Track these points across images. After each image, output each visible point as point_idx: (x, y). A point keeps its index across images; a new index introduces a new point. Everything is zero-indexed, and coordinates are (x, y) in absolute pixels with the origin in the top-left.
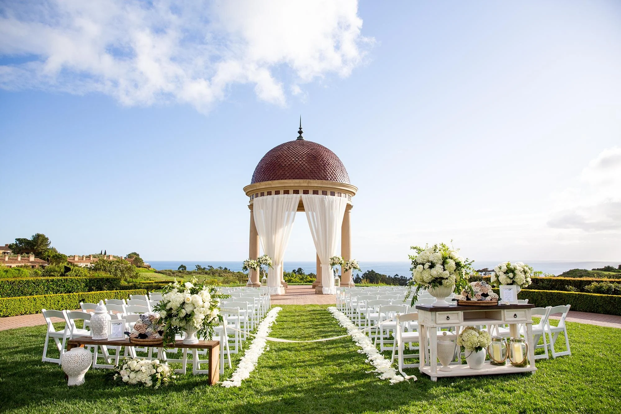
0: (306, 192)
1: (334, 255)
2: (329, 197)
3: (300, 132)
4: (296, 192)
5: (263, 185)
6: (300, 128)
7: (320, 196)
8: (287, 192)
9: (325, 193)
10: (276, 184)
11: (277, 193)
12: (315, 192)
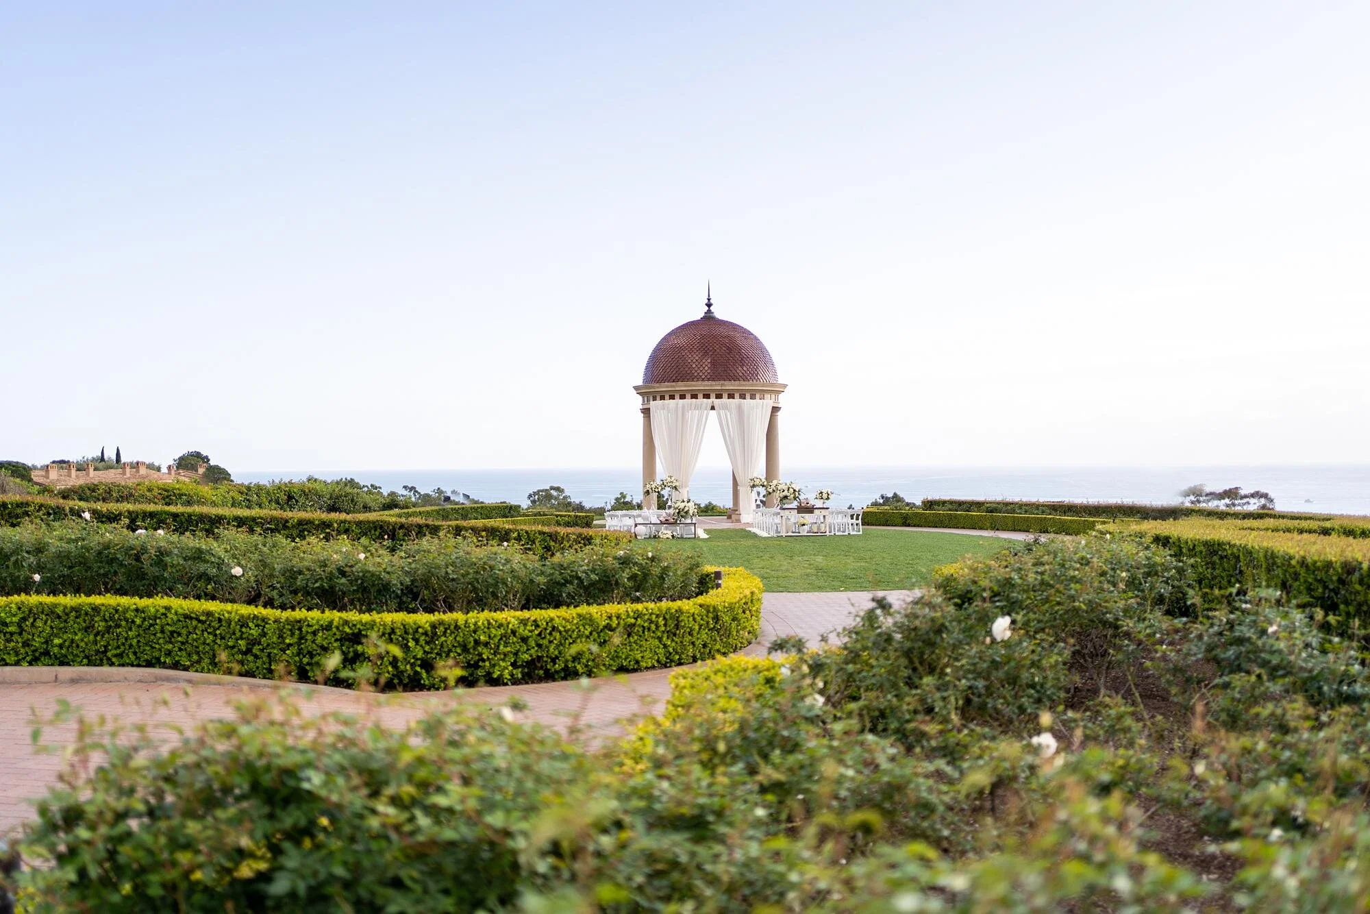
0: (719, 396)
1: (755, 475)
2: (748, 402)
3: (709, 305)
4: (707, 396)
5: (664, 387)
6: (709, 300)
7: (737, 401)
8: (694, 396)
9: (743, 397)
10: (681, 386)
11: (683, 397)
12: (731, 396)
